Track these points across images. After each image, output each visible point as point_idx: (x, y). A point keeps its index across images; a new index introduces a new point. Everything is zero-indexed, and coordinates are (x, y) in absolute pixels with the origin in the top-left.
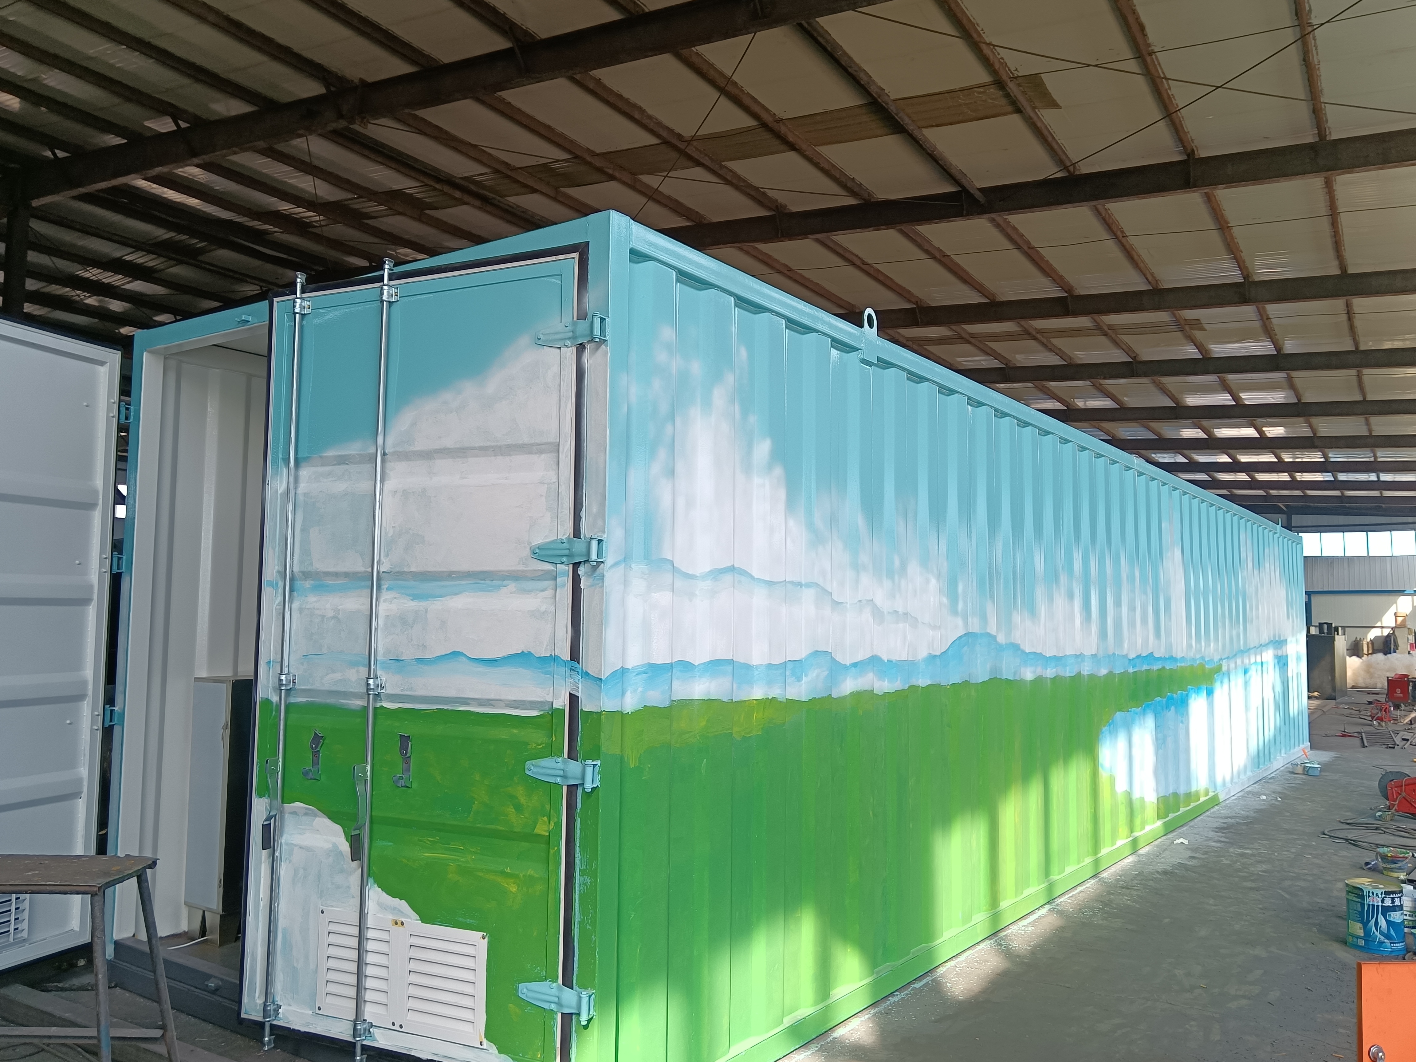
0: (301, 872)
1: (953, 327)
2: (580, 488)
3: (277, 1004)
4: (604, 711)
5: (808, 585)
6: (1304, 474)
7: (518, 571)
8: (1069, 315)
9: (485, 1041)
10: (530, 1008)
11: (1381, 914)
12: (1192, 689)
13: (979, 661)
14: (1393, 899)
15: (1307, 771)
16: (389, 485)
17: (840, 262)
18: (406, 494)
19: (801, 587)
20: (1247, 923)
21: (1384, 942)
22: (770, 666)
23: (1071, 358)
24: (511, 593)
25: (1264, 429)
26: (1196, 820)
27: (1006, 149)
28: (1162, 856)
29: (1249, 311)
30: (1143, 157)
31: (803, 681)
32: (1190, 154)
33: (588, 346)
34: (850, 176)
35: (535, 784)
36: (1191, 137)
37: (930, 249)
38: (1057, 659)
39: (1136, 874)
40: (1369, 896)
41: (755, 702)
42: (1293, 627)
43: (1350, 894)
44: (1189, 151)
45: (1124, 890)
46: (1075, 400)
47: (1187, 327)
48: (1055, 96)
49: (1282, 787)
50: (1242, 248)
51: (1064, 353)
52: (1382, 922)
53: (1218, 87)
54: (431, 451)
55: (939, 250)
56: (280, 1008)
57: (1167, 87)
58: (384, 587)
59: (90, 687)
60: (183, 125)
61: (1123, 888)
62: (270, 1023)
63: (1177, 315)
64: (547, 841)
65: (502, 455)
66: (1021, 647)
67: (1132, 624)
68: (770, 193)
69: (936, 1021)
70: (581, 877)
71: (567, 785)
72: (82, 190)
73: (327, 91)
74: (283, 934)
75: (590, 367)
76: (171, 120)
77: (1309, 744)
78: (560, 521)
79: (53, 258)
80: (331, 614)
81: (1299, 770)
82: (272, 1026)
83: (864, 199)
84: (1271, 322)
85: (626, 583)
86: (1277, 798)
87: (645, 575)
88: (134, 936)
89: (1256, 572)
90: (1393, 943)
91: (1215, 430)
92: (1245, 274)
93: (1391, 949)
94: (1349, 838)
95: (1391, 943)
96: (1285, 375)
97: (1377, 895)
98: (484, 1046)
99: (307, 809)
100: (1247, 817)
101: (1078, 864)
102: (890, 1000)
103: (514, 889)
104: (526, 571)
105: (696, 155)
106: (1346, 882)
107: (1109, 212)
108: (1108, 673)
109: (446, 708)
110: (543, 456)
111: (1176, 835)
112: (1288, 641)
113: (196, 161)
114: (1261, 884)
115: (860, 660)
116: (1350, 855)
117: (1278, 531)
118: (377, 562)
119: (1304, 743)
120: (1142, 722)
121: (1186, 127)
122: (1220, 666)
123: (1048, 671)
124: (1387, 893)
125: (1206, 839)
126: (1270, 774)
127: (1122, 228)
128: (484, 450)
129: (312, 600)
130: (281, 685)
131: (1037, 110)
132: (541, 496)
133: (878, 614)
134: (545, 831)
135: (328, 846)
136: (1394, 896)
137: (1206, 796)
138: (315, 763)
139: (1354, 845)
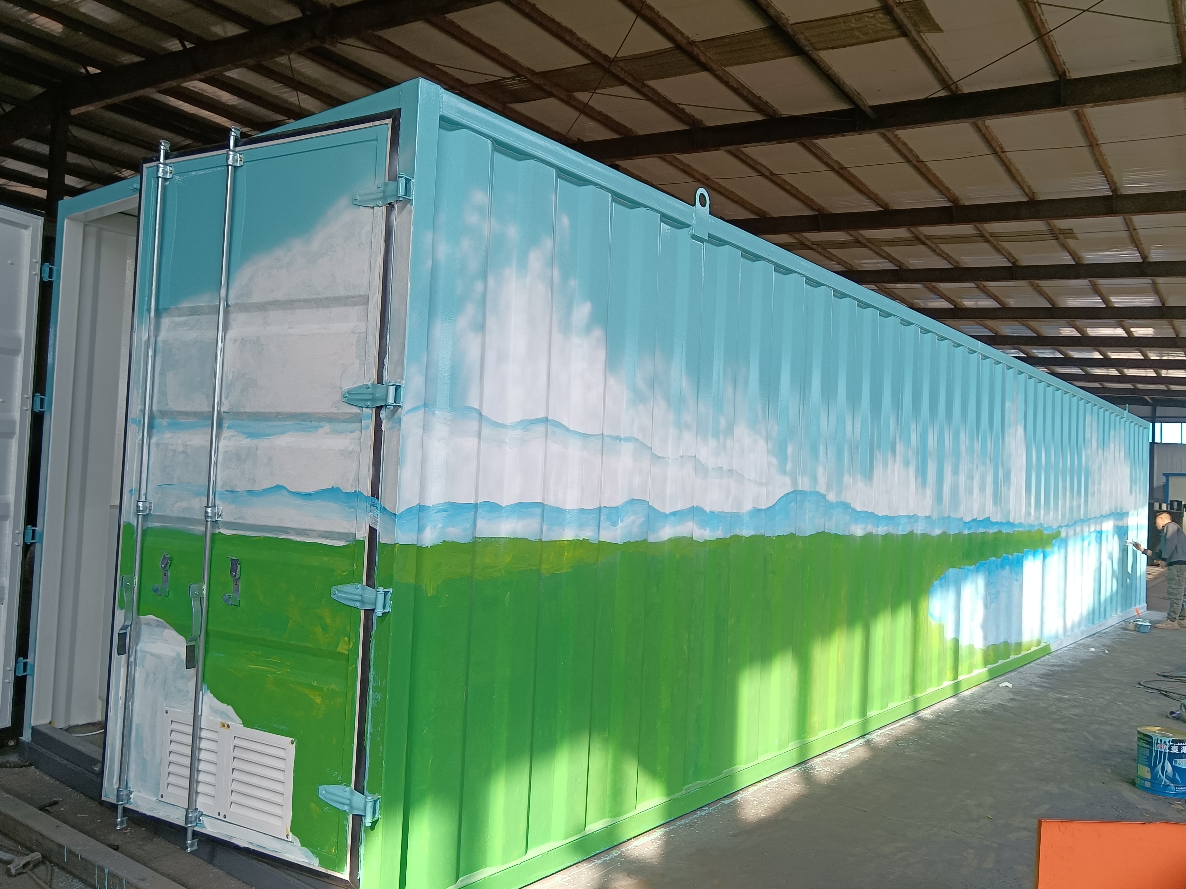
0: (151, 675)
1: (852, 232)
2: (385, 338)
3: (130, 790)
4: (397, 543)
5: (627, 440)
6: (1170, 371)
7: (332, 413)
8: (953, 223)
9: (291, 834)
10: (328, 808)
11: (1168, 760)
12: (1028, 551)
13: (807, 516)
14: (1180, 747)
15: (1139, 628)
16: (230, 334)
17: (751, 172)
18: (243, 342)
19: (620, 440)
20: (1047, 761)
21: (1169, 785)
22: (582, 511)
23: (957, 262)
24: (326, 434)
25: (1132, 329)
26: (1025, 667)
27: (895, 71)
28: (986, 697)
29: (1116, 221)
30: (1019, 79)
31: (619, 526)
32: (1061, 75)
33: (396, 206)
34: (757, 95)
35: (339, 606)
36: (1063, 60)
37: (829, 162)
38: (889, 519)
39: (956, 712)
40: (1157, 743)
41: (566, 542)
42: (1136, 502)
43: (1140, 740)
44: (1060, 73)
45: (942, 725)
46: (962, 300)
47: (1061, 236)
48: (938, 20)
49: (1113, 641)
50: (1110, 164)
51: (951, 257)
52: (1169, 767)
53: (1084, 11)
54: (265, 303)
55: (838, 163)
56: (132, 794)
57: (1040, 13)
58: (225, 425)
59: (12, 509)
60: (189, 45)
61: (942, 723)
62: (123, 806)
63: (1052, 225)
64: (347, 658)
65: (323, 307)
66: (852, 506)
67: (970, 491)
68: (688, 110)
69: (733, 836)
70: (373, 693)
71: (365, 610)
72: (109, 101)
73: (303, 14)
74: (136, 730)
75: (397, 225)
76: (178, 41)
77: (1146, 604)
78: (367, 368)
79: (93, 160)
80: (181, 449)
81: (1131, 626)
82: (125, 810)
83: (768, 115)
84: (1138, 233)
85: (426, 427)
86: (1105, 651)
87: (449, 421)
88: (50, 723)
89: (1100, 451)
90: (1178, 787)
91: (1088, 329)
92: (1113, 187)
93: (1176, 792)
94: (1162, 689)
95: (1175, 787)
96: (1150, 281)
97: (1165, 742)
98: (290, 839)
99: (158, 621)
100: (1073, 666)
101: (902, 701)
102: (697, 814)
103: (319, 701)
104: (338, 413)
105: (621, 74)
106: (1138, 729)
107: (990, 130)
108: (941, 534)
109: (270, 535)
110: (357, 308)
111: (1003, 679)
112: (1130, 513)
113: (198, 76)
114: (1070, 726)
115: (679, 509)
116: (1159, 704)
117: (1125, 416)
118: (218, 403)
119: (1141, 604)
120: (975, 578)
121: (1058, 50)
122: (1059, 533)
123: (880, 528)
124: (1173, 741)
125: (1030, 683)
126: (1104, 630)
127: (1001, 144)
128: (308, 303)
129: (168, 436)
130: (138, 511)
131: (922, 34)
132: (352, 344)
133: (700, 469)
134: (346, 650)
135: (173, 654)
136: (1181, 744)
137: (1037, 646)
138: (165, 582)
139: (1165, 695)
